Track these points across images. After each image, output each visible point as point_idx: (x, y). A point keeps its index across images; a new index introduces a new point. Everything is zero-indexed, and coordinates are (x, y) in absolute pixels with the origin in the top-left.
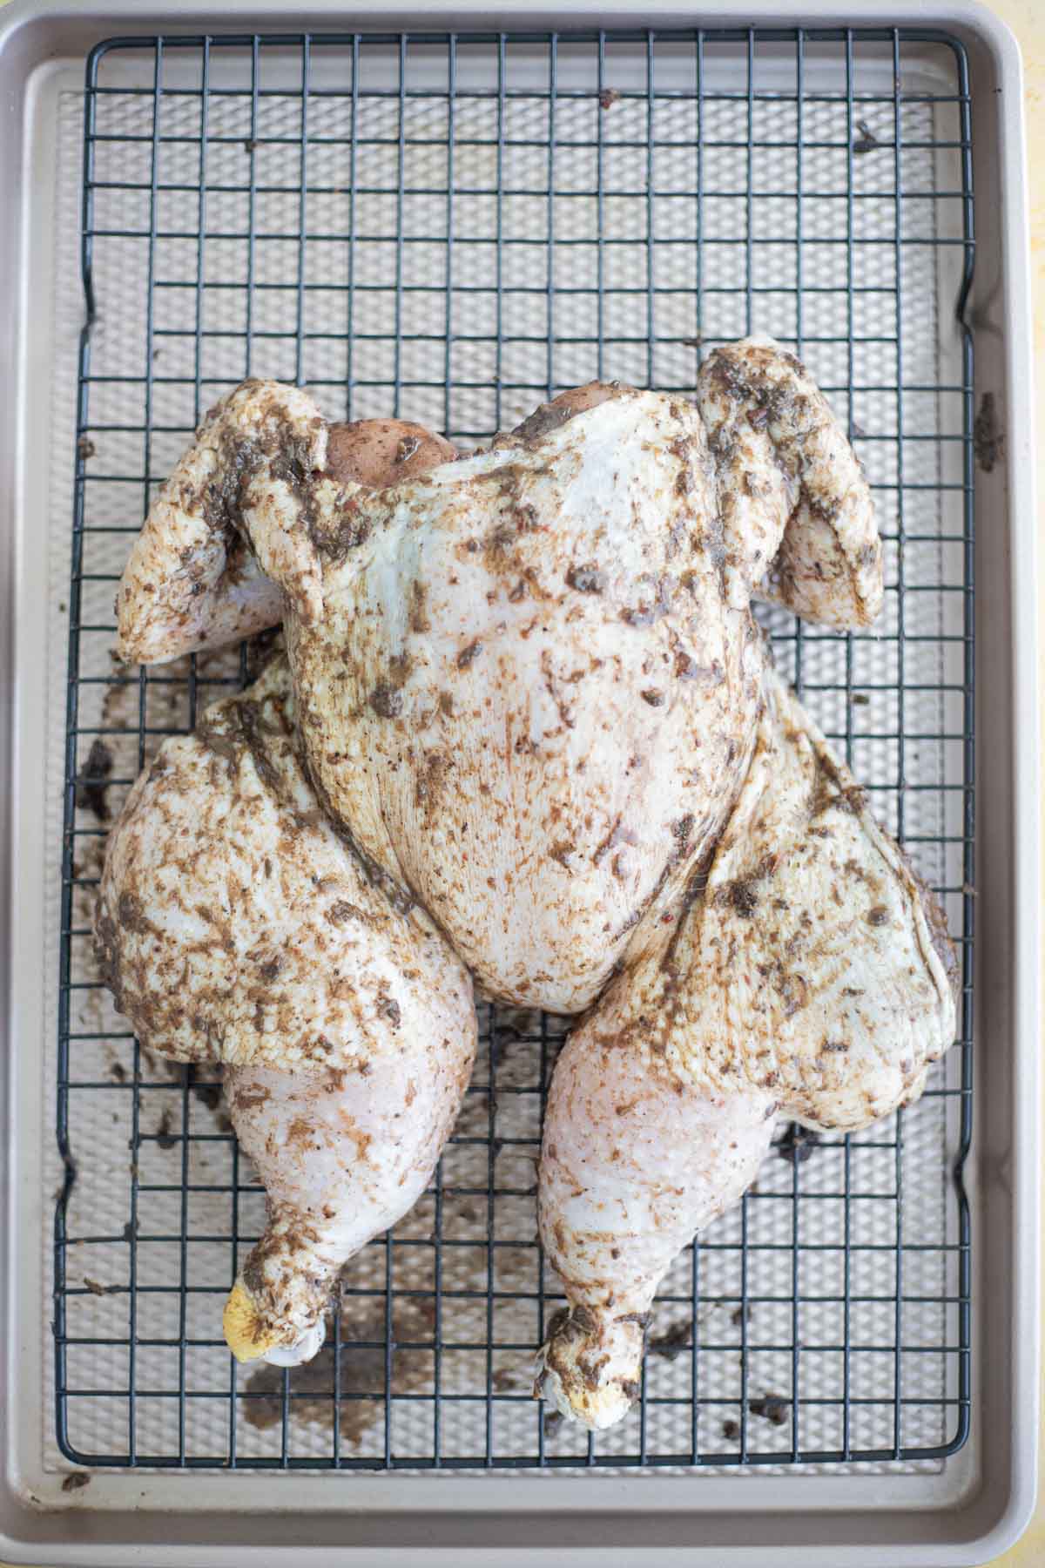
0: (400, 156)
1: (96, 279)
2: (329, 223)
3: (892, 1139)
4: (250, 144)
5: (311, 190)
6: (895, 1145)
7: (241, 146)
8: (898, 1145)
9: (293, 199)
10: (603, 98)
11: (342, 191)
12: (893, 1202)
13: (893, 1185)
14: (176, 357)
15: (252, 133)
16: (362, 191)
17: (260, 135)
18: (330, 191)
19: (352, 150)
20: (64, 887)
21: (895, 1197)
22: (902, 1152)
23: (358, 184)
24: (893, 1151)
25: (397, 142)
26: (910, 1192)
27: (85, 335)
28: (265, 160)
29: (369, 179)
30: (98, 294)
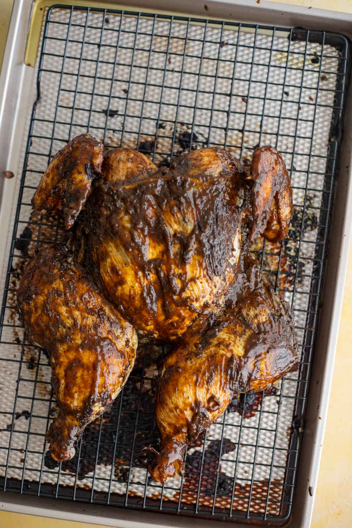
0: (149, 56)
1: (41, 84)
2: (122, 75)
3: (276, 411)
4: (99, 46)
5: (118, 64)
6: (277, 413)
7: (96, 46)
8: (278, 413)
9: (111, 66)
10: (222, 44)
11: (128, 65)
12: (274, 433)
13: (275, 427)
14: (65, 115)
15: (100, 42)
16: (135, 66)
17: (103, 43)
18: (124, 65)
19: (134, 51)
20: (5, 291)
21: (275, 431)
22: (279, 416)
23: (134, 64)
24: (276, 415)
25: (149, 51)
26: (280, 430)
27: (35, 104)
28: (103, 51)
29: (138, 62)
30: (41, 89)
